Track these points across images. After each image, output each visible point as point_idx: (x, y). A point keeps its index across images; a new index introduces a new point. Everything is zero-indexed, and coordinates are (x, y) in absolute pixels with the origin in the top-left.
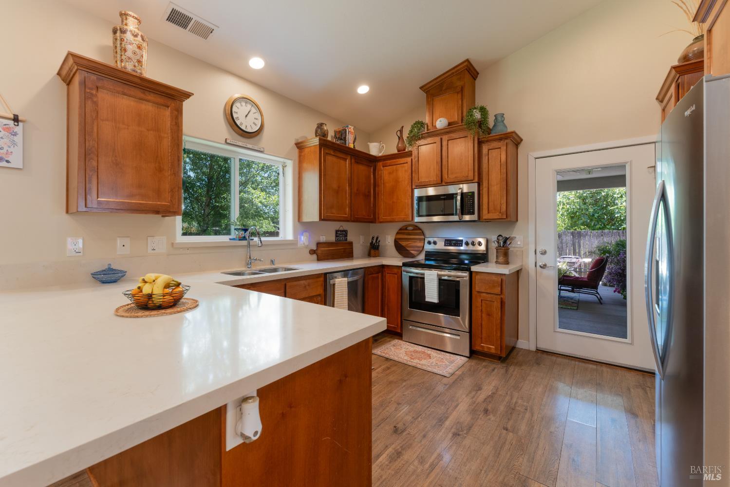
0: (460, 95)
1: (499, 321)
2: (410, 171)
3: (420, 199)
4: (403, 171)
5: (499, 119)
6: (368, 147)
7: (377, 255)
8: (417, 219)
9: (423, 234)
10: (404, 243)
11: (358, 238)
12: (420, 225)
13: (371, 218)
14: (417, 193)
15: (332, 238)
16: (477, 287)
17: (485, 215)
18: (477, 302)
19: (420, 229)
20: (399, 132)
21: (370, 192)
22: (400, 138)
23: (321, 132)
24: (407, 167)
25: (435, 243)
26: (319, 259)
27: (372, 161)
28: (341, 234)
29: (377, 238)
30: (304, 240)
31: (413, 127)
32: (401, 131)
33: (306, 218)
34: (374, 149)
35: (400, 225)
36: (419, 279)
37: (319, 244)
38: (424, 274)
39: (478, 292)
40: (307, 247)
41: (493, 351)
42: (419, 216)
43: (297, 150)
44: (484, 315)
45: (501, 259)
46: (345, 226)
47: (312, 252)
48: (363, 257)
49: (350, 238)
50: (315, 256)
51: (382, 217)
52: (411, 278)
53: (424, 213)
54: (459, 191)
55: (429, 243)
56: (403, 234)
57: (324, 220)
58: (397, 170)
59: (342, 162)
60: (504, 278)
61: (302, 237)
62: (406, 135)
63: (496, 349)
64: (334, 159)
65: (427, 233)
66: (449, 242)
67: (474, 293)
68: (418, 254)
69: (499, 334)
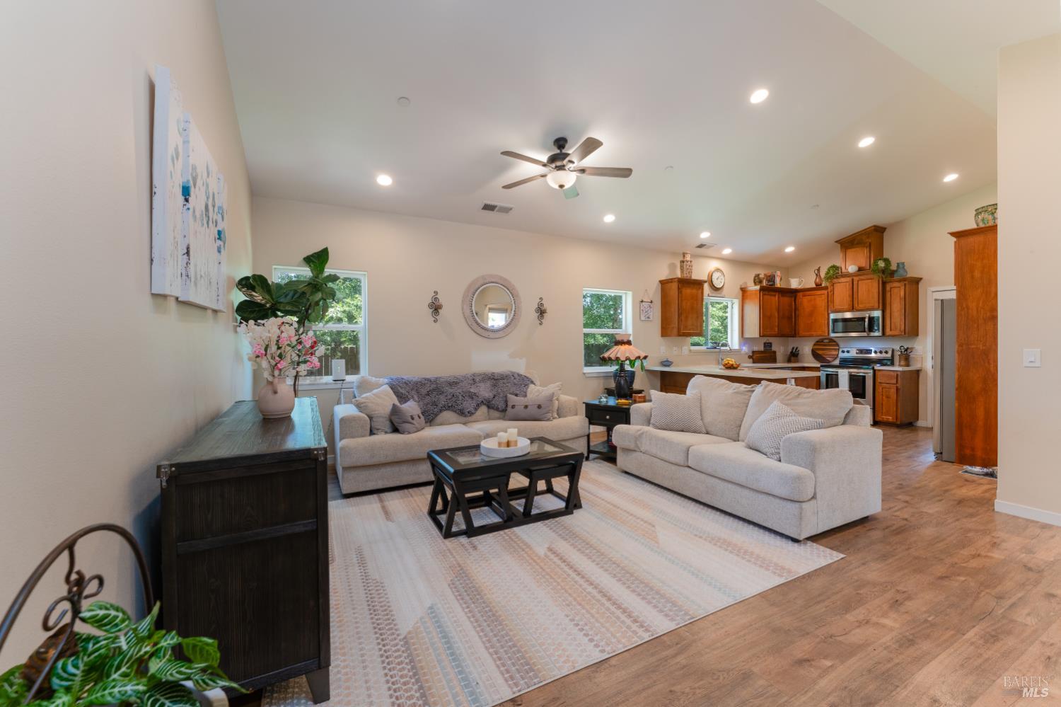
0: (868, 249)
1: (895, 401)
2: (826, 300)
3: (835, 321)
4: (820, 300)
5: (901, 266)
6: (789, 282)
7: (797, 361)
8: (832, 335)
9: (838, 345)
10: (820, 352)
11: (780, 348)
12: (835, 339)
13: (794, 334)
14: (832, 316)
15: (762, 348)
16: (879, 380)
17: (888, 332)
18: (879, 389)
19: (835, 342)
20: (816, 272)
21: (792, 315)
22: (818, 275)
23: (757, 280)
24: (824, 297)
25: (848, 352)
26: (754, 362)
27: (794, 292)
28: (768, 345)
29: (797, 348)
30: (745, 349)
31: (829, 270)
32: (819, 270)
33: (747, 335)
34: (794, 284)
35: (817, 339)
36: (834, 376)
37: (753, 352)
38: (837, 372)
39: (880, 383)
40: (746, 354)
41: (891, 420)
42: (834, 332)
43: (741, 292)
44: (884, 397)
45: (903, 363)
46: (771, 340)
47: (750, 357)
48: (784, 362)
49: (774, 348)
50: (751, 360)
51: (801, 333)
52: (827, 375)
53: (841, 330)
54: (868, 315)
55: (843, 352)
56: (820, 345)
57: (763, 336)
58: (815, 299)
59: (773, 298)
60: (899, 373)
61: (744, 348)
62: (823, 275)
63: (893, 418)
64: (769, 297)
65: (841, 345)
66: (861, 351)
67: (877, 384)
68: (833, 361)
69: (895, 409)
